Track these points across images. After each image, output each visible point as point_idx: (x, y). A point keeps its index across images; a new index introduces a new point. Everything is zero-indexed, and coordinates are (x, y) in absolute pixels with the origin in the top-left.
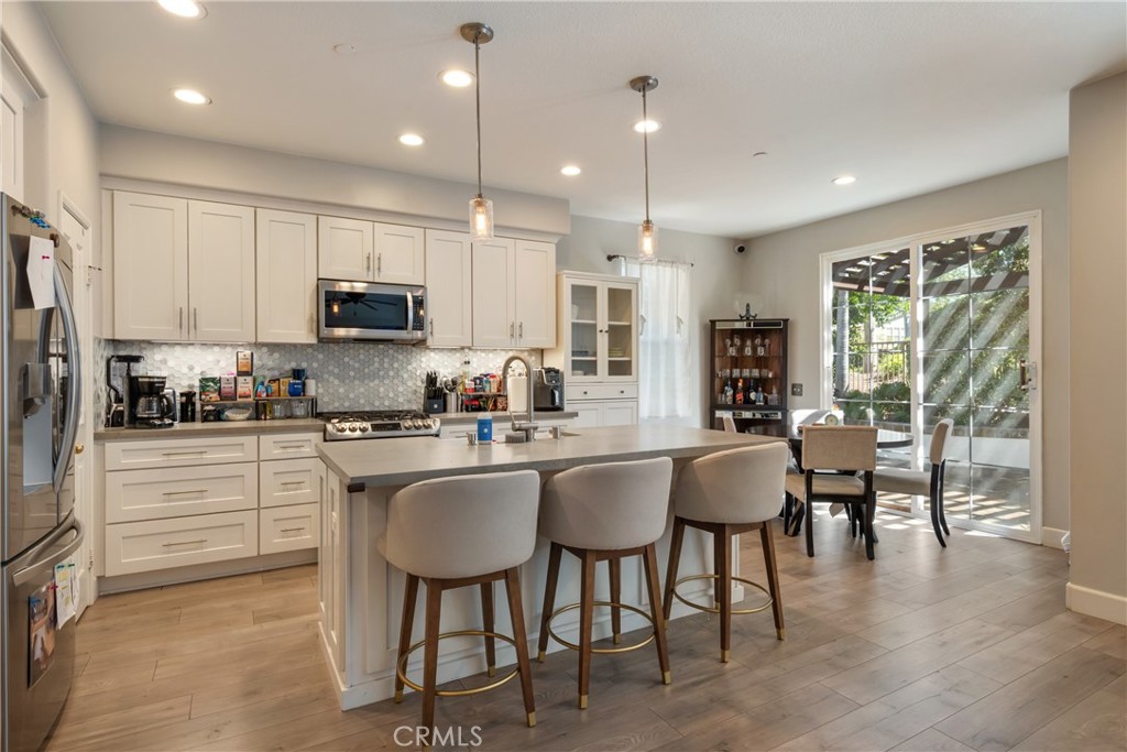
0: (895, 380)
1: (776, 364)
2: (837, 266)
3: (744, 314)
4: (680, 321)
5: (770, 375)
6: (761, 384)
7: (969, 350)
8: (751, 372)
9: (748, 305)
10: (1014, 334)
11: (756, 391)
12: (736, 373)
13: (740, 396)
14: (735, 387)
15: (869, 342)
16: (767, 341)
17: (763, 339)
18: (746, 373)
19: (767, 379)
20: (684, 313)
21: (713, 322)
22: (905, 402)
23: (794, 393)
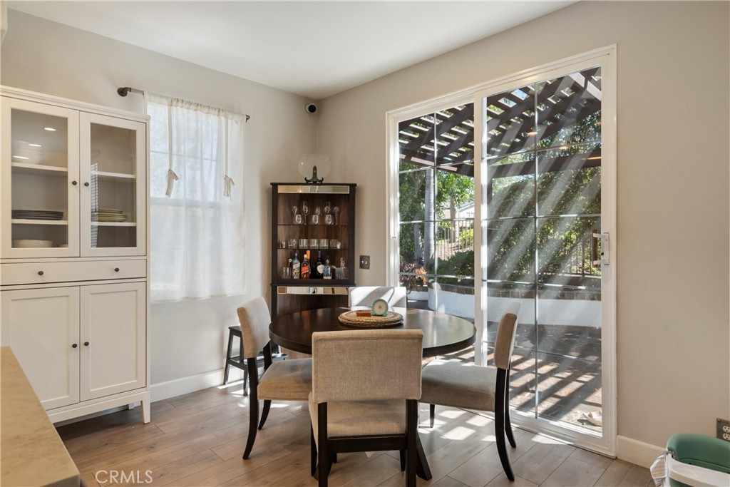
0: (468, 249)
1: (344, 234)
2: (404, 126)
3: (309, 178)
4: (229, 182)
5: (339, 246)
6: (330, 256)
7: (535, 218)
8: (319, 243)
9: (315, 168)
10: (582, 199)
11: (324, 263)
12: (304, 243)
13: (306, 270)
14: (301, 259)
15: (452, 220)
16: (336, 209)
17: (333, 206)
18: (314, 243)
19: (336, 250)
20: (236, 173)
21: (275, 186)
22: (469, 278)
23: (362, 266)
